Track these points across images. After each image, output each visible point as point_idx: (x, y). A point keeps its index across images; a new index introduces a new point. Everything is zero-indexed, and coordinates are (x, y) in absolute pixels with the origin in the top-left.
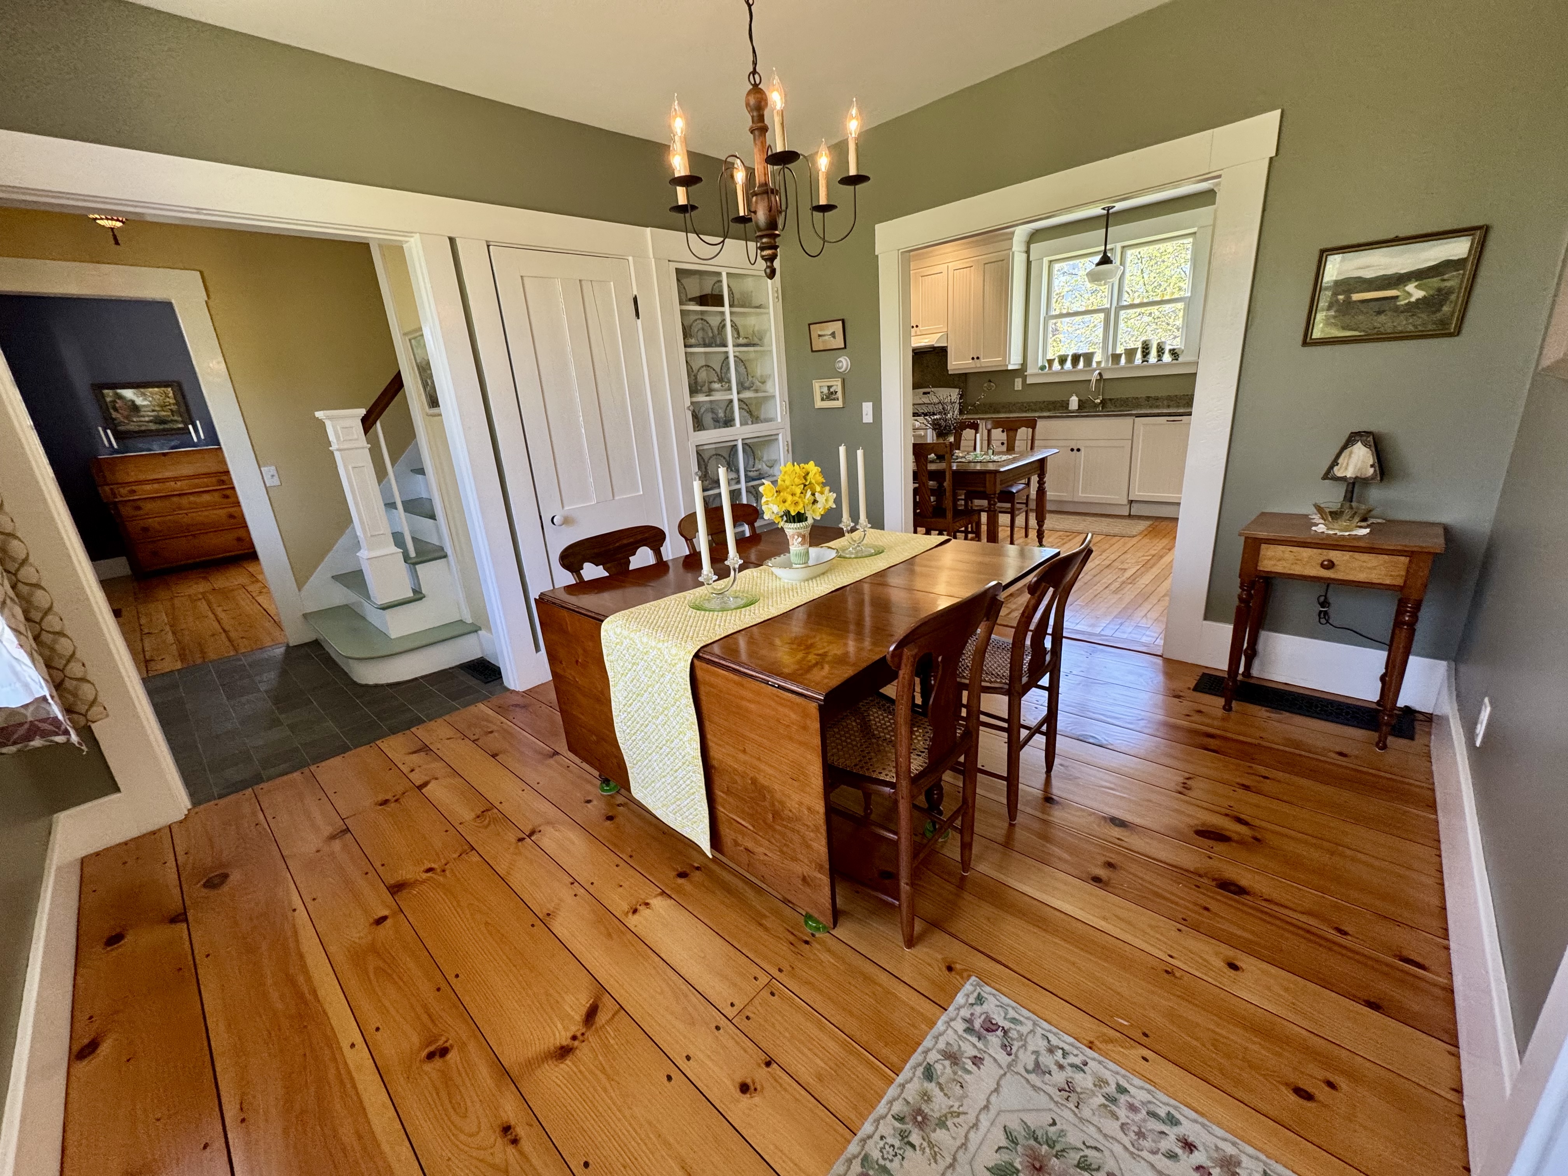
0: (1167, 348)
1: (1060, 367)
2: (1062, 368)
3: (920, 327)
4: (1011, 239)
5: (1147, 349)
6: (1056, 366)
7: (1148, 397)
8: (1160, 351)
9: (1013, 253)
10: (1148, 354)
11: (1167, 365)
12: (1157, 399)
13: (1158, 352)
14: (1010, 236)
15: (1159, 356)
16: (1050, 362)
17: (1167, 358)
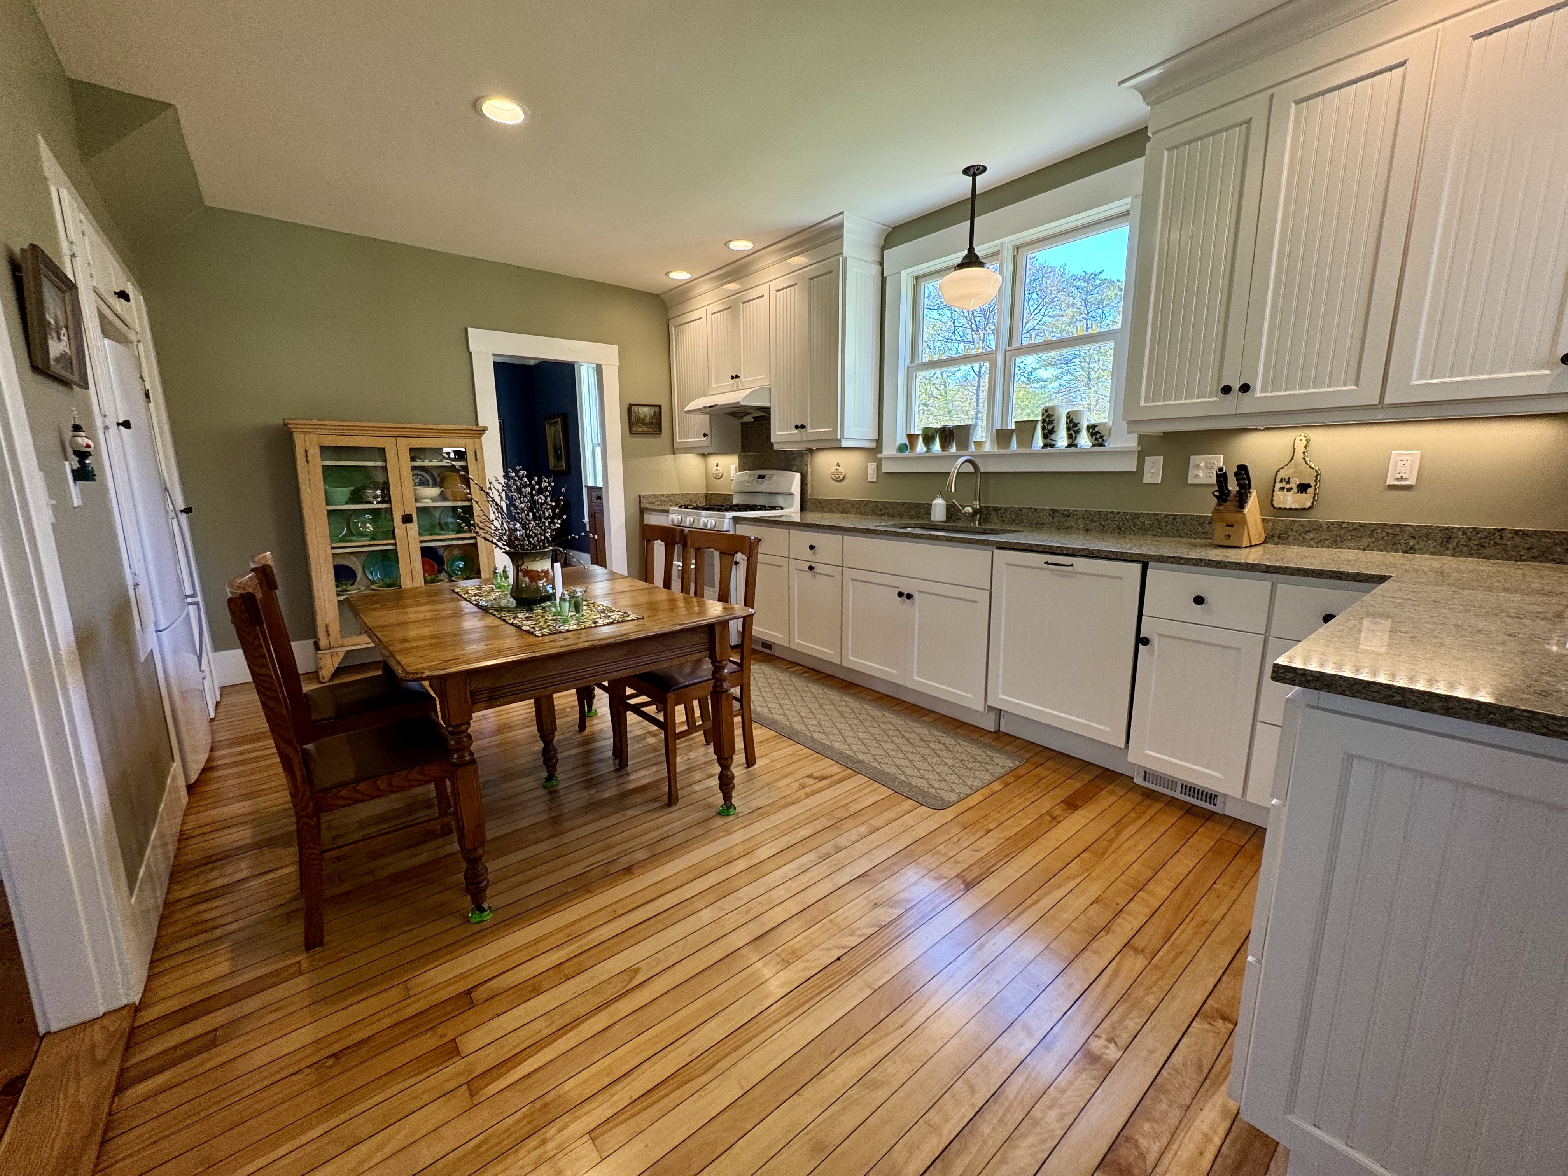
0: (1084, 425)
1: (925, 449)
2: (929, 450)
3: (742, 378)
4: (841, 237)
5: (1050, 422)
6: (920, 447)
7: (1054, 511)
8: (1073, 428)
9: (845, 260)
10: (1052, 431)
11: (1085, 453)
12: (1067, 515)
13: (1068, 429)
14: (835, 234)
15: (1070, 437)
16: (912, 438)
17: (1084, 440)
